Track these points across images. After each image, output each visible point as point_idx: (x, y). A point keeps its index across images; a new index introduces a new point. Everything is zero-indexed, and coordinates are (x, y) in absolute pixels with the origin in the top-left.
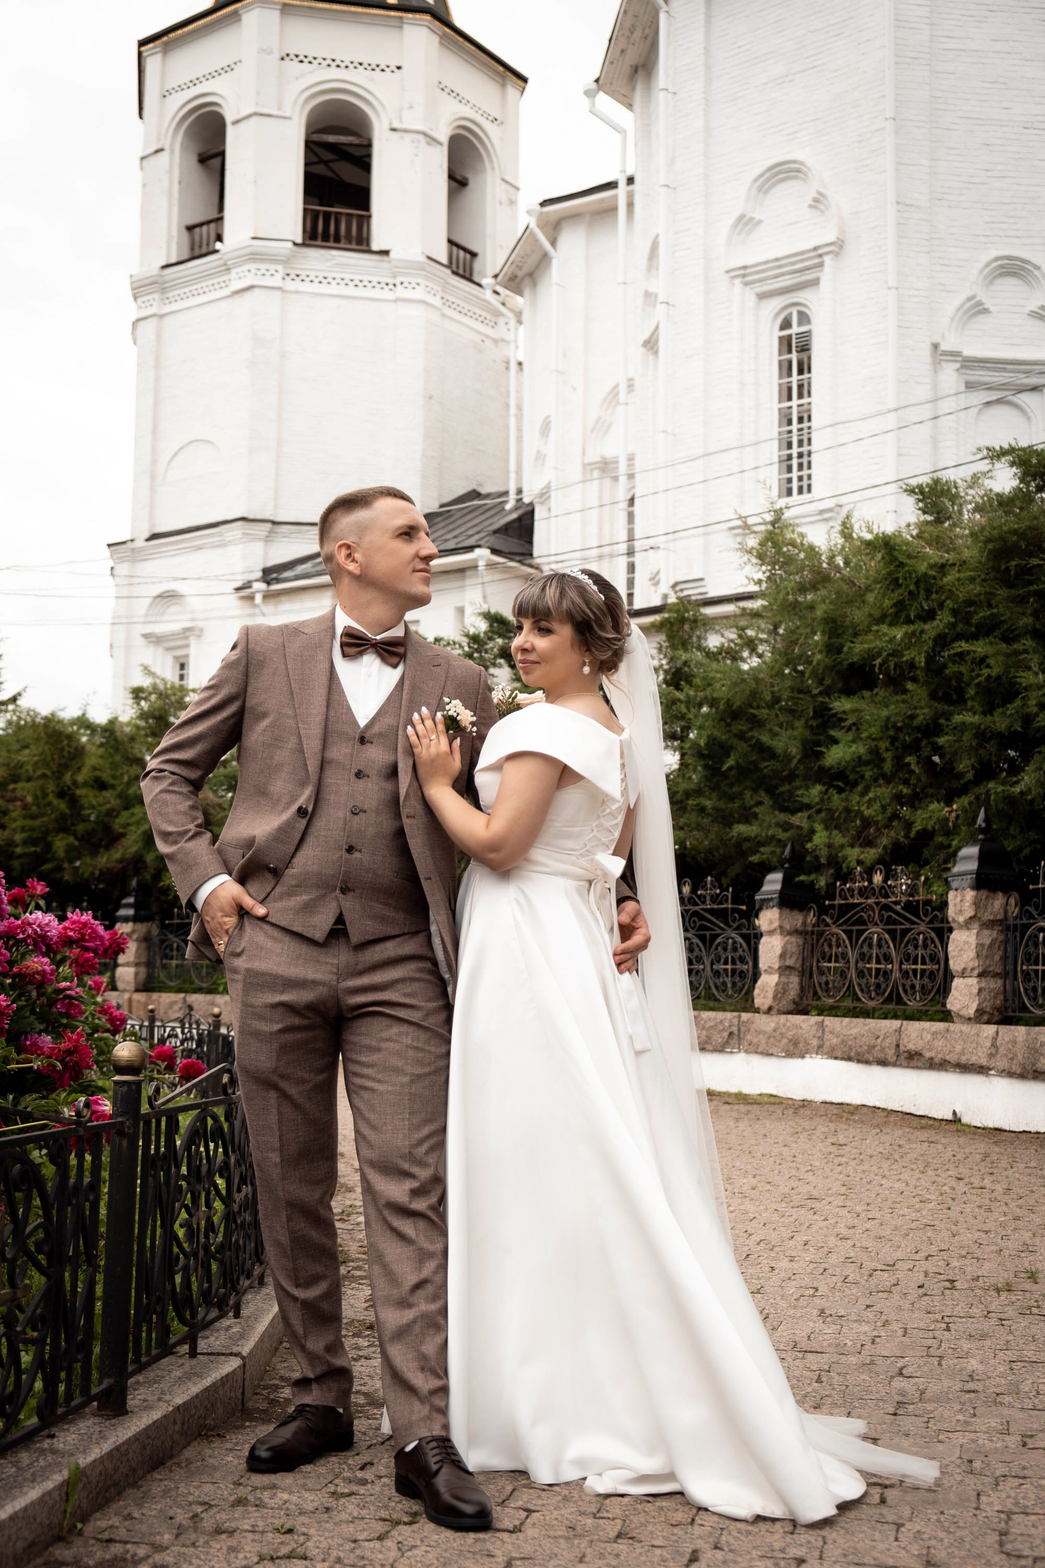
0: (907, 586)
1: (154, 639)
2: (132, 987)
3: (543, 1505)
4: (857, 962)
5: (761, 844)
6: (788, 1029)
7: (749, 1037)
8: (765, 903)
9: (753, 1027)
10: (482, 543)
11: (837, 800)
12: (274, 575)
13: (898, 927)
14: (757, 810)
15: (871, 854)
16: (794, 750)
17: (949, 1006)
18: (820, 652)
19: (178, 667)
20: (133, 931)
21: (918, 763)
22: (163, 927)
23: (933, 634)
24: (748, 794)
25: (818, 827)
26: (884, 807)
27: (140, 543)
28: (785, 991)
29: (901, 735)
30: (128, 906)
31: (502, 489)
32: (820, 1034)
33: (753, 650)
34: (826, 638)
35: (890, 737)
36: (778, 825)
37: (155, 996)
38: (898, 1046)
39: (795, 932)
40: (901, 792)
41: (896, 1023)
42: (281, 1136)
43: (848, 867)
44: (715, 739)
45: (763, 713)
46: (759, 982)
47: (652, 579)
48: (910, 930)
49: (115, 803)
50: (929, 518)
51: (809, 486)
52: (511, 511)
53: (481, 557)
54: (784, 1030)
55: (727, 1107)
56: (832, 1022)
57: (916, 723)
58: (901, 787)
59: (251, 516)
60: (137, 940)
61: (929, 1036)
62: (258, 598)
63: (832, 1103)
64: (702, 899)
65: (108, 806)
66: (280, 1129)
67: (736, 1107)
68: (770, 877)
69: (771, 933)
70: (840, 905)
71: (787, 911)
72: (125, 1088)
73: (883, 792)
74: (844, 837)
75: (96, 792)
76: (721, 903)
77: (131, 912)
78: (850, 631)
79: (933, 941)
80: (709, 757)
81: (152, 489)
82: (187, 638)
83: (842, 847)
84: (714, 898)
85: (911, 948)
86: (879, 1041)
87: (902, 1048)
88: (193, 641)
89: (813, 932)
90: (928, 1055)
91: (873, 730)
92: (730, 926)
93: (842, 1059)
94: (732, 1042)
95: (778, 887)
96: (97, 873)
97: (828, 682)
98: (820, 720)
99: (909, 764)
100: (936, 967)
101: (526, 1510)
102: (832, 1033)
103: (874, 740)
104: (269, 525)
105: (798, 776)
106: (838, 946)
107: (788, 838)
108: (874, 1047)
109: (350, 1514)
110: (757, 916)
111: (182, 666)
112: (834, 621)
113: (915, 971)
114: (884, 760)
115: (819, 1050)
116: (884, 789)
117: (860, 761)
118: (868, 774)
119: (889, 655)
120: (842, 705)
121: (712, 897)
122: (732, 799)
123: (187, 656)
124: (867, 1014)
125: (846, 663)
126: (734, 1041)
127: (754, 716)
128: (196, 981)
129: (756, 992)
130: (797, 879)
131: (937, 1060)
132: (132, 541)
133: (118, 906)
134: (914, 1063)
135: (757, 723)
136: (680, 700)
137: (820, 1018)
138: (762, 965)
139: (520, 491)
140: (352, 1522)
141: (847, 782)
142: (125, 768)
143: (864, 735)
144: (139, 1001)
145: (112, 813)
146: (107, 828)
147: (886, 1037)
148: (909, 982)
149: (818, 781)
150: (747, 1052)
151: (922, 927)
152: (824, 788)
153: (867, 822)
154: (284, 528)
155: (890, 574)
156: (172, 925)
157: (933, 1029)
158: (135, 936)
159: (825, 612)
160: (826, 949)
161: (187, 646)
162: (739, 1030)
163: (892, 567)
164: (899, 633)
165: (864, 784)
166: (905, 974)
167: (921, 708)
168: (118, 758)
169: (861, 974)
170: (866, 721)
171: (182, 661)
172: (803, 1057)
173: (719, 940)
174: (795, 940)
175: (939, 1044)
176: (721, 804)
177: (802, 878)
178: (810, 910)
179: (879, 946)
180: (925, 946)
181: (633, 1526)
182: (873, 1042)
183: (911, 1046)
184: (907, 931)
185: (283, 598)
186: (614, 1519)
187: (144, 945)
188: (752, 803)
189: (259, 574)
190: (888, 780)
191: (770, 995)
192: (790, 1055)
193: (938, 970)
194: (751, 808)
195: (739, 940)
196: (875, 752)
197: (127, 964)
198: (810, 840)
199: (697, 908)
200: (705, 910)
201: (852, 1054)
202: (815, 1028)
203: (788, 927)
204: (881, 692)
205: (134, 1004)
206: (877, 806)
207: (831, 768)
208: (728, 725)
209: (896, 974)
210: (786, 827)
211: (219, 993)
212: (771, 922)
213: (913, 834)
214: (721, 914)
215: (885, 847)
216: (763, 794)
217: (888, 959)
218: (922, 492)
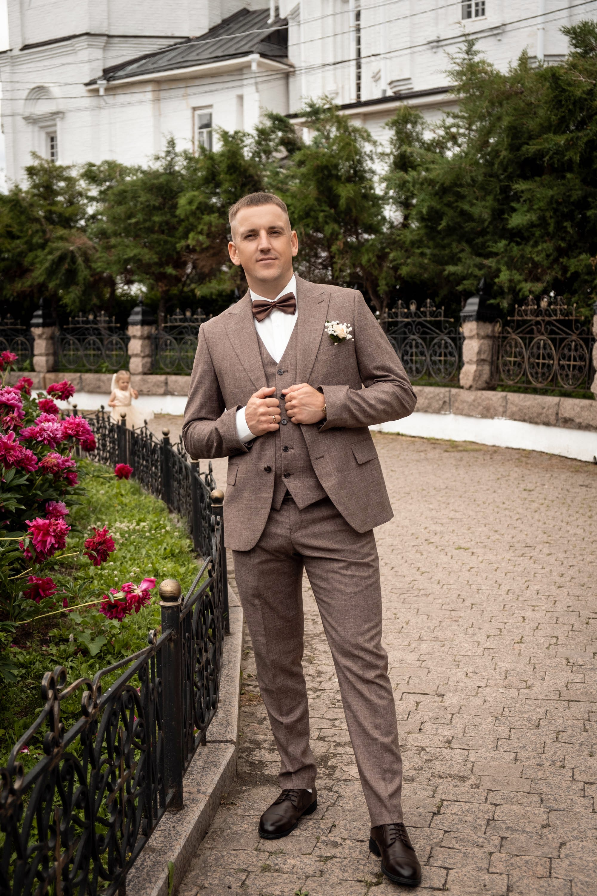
0: (568, 106)
1: (31, 120)
2: (45, 369)
3: (454, 864)
4: (529, 358)
5: (464, 278)
6: (483, 400)
7: (456, 405)
8: (467, 318)
9: (460, 398)
10: (253, 49)
11: (515, 250)
12: (111, 74)
13: (558, 336)
14: (461, 255)
15: (538, 287)
16: (486, 215)
17: (592, 390)
18: (506, 149)
19: (49, 140)
20: (43, 333)
21: (572, 226)
22: (62, 329)
23: (585, 139)
24: (454, 245)
25: (504, 268)
26: (548, 256)
27: (16, 52)
28: (480, 375)
29: (561, 207)
30: (38, 316)
31: (264, 7)
32: (504, 404)
33: (455, 143)
34: (510, 140)
35: (553, 208)
36: (475, 265)
37: (61, 375)
38: (557, 414)
39: (487, 337)
40: (560, 245)
41: (556, 399)
42: (265, 628)
43: (523, 295)
44: (432, 208)
45: (464, 191)
46: (464, 370)
47: (374, 77)
48: (565, 339)
49: (24, 247)
50: (579, 50)
51: (483, 10)
52: (272, 25)
53: (253, 60)
54: (480, 401)
55: (447, 454)
56: (513, 397)
57: (572, 200)
58: (560, 242)
59: (92, 32)
60: (46, 339)
61: (578, 409)
62: (102, 92)
63: (512, 449)
64: (424, 314)
65: (19, 250)
66: (264, 623)
67: (452, 454)
68: (470, 301)
69: (471, 338)
70: (518, 321)
71: (481, 324)
72: (170, 611)
73: (548, 246)
74: (521, 275)
75: (9, 240)
76: (436, 317)
77: (40, 321)
78: (526, 135)
79: (581, 347)
80: (429, 220)
81: (22, 12)
82: (54, 119)
83: (520, 282)
84: (432, 314)
85: (566, 351)
86: (545, 410)
87: (560, 415)
88: (59, 123)
89: (499, 337)
90: (577, 420)
91: (541, 204)
92: (442, 332)
93: (520, 420)
94: (445, 407)
95: (476, 308)
96: (15, 294)
97: (510, 170)
98: (504, 195)
99: (566, 227)
100: (583, 363)
101: (445, 868)
102: (512, 404)
103: (542, 210)
104: (105, 38)
105: (488, 233)
106: (516, 346)
107: (483, 275)
108: (541, 414)
109: (338, 877)
110: (461, 326)
111: (52, 139)
112: (515, 128)
113: (569, 366)
114: (549, 224)
115: (504, 414)
116: (548, 244)
117: (532, 225)
118: (537, 233)
119: (554, 153)
120: (520, 186)
121: (430, 313)
122: (444, 247)
123: (55, 132)
124: (535, 391)
125: (523, 158)
126: (447, 407)
127: (459, 192)
128: (87, 365)
129: (461, 376)
130: (488, 302)
131: (583, 424)
132: (11, 50)
133: (32, 317)
134: (568, 425)
135: (461, 197)
136: (408, 182)
137: (504, 394)
138: (465, 358)
139: (277, 9)
140: (340, 883)
141: (523, 238)
142: (29, 225)
143: (535, 207)
144: (50, 379)
145: (22, 254)
146: (20, 265)
147: (549, 408)
148: (565, 373)
149: (502, 237)
150: (455, 414)
151: (574, 337)
152: (507, 242)
153: (536, 265)
154: (116, 40)
155: (555, 97)
156: (68, 329)
157: (581, 404)
158: (44, 336)
159: (509, 122)
160: (508, 349)
161: (55, 125)
162: (450, 400)
163: (557, 93)
164: (561, 140)
165: (534, 239)
166: (562, 367)
167: (576, 190)
168: (23, 218)
169: (532, 366)
170: (538, 199)
171: (52, 135)
172: (492, 418)
173: (436, 341)
174: (487, 342)
175: (585, 414)
176: (436, 251)
177: (492, 301)
178: (497, 322)
179: (545, 348)
180: (576, 350)
181: (514, 880)
182: (540, 411)
183: (567, 415)
184: (564, 339)
185: (119, 91)
186: (501, 874)
187: (50, 342)
188: (457, 250)
189: (101, 74)
190: (552, 237)
191: (471, 378)
192: (484, 416)
193: (585, 366)
194: (456, 254)
195: (449, 341)
196: (543, 219)
197: (41, 355)
198: (498, 276)
199: (420, 320)
200: (426, 321)
201: (526, 418)
202: (501, 400)
203: (482, 333)
204: (546, 178)
205: (47, 381)
206: (543, 255)
207: (513, 229)
208: (441, 198)
209: (556, 367)
210: (481, 267)
211: (102, 373)
212: (471, 331)
213: (568, 275)
214: (438, 325)
215: (548, 282)
216: (465, 244)
217: (550, 357)
218: (575, 33)
